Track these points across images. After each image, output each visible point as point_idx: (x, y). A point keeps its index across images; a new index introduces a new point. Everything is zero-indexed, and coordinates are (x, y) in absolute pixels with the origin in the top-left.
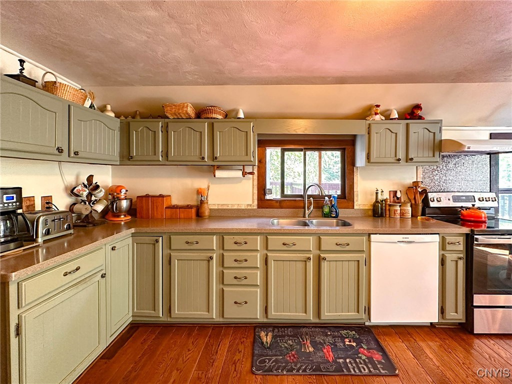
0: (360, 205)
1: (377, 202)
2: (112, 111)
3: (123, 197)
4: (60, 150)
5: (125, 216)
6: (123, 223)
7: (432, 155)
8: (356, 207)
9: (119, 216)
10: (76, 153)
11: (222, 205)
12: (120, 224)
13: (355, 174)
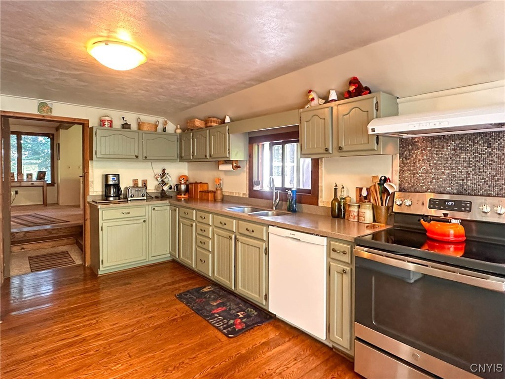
0: (323, 202)
1: (335, 199)
2: (180, 128)
3: (183, 183)
4: (137, 157)
5: (185, 195)
6: (183, 199)
7: (366, 142)
8: (320, 204)
9: (181, 195)
10: (146, 157)
11: (231, 192)
12: (181, 200)
13: (320, 167)
